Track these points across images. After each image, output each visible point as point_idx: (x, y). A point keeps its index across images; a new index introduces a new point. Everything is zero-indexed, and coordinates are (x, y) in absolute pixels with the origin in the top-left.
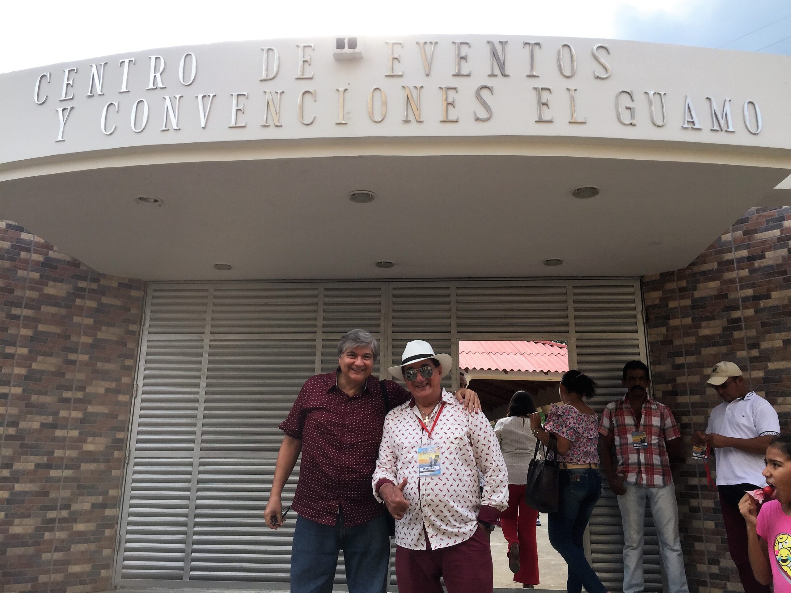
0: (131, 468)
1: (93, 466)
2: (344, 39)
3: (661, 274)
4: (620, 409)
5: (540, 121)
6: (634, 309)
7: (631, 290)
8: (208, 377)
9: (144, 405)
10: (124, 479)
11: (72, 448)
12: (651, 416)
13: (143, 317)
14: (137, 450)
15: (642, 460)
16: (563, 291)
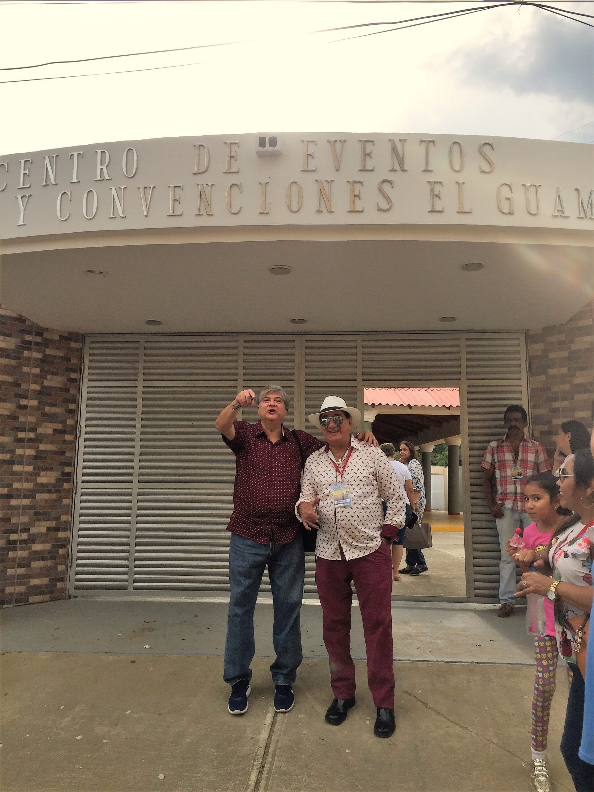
0: (79, 498)
1: (46, 496)
2: (266, 138)
3: (544, 329)
4: (501, 446)
5: (433, 211)
6: (519, 359)
7: (517, 342)
8: (142, 419)
9: (87, 443)
10: (73, 506)
11: (27, 481)
12: (528, 453)
13: (83, 366)
14: (83, 482)
15: (519, 490)
16: (457, 343)
